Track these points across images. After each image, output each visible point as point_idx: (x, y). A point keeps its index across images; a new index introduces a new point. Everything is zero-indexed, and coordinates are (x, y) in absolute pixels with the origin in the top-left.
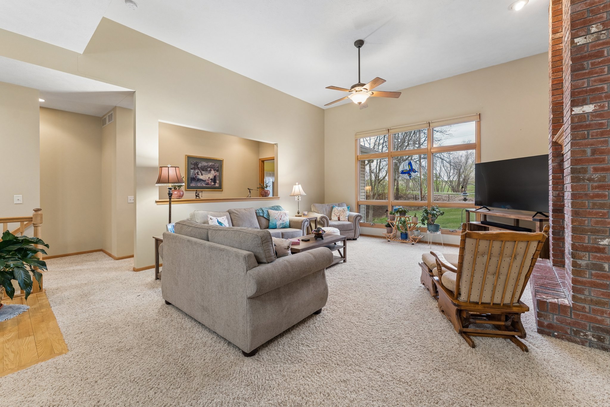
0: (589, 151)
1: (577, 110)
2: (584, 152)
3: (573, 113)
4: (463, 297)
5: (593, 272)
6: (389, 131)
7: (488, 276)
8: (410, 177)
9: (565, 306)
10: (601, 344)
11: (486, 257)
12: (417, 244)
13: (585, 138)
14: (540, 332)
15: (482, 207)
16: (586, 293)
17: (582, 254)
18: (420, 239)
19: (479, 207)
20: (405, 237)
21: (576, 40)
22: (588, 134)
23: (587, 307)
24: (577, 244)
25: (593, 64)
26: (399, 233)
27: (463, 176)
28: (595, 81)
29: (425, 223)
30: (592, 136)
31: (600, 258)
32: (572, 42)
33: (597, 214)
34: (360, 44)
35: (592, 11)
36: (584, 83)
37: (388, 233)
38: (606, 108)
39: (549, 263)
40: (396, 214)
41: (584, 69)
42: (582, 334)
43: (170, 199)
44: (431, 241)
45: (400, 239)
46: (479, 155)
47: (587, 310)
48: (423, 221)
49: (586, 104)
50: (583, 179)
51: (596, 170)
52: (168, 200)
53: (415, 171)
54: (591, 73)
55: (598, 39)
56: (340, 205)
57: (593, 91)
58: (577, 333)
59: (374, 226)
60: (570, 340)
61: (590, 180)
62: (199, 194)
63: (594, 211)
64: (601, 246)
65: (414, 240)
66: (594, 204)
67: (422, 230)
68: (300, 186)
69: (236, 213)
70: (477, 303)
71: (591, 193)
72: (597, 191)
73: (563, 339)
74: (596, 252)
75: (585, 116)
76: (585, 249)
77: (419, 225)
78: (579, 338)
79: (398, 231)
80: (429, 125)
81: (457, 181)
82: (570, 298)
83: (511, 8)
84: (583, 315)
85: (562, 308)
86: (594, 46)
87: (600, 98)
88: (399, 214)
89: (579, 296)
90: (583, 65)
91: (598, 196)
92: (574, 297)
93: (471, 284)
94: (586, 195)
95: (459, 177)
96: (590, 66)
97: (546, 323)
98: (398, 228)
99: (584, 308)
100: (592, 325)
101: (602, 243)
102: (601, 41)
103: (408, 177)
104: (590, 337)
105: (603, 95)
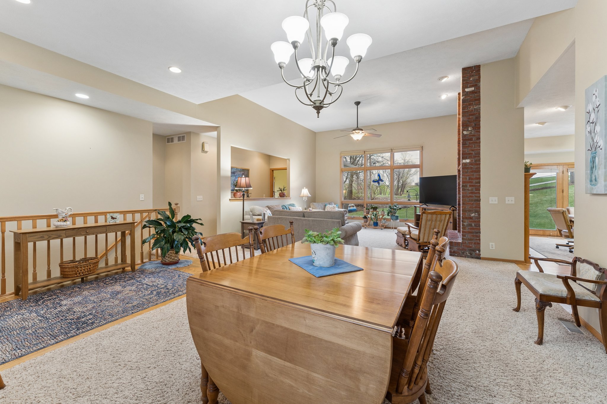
0: (468, 178)
1: (464, 161)
2: (466, 178)
3: (463, 162)
4: (421, 241)
5: (469, 227)
6: (365, 153)
7: (431, 230)
8: (379, 184)
9: (459, 243)
10: (471, 256)
11: (430, 222)
12: (385, 229)
13: (466, 173)
14: (451, 255)
15: (423, 204)
16: (467, 236)
17: (465, 220)
18: (386, 225)
19: (422, 204)
20: (376, 225)
21: (464, 132)
22: (468, 171)
23: (467, 241)
24: (464, 216)
25: (469, 143)
26: (372, 222)
27: (401, 181)
28: (470, 150)
29: (390, 215)
30: (469, 172)
31: (471, 222)
32: (463, 133)
33: (470, 204)
34: (358, 103)
35: (469, 121)
36: (466, 150)
37: (365, 222)
38: (473, 162)
39: (456, 232)
40: (370, 209)
41: (466, 144)
42: (465, 253)
43: (244, 198)
44: (394, 227)
45: (373, 226)
46: (421, 172)
47: (467, 243)
48: (388, 213)
49: (467, 159)
50: (466, 190)
51: (470, 186)
52: (242, 199)
53: (382, 181)
54: (469, 146)
55: (471, 133)
56: (330, 203)
57: (469, 154)
58: (463, 253)
59: (354, 218)
60: (461, 256)
61: (468, 190)
62: (249, 195)
63: (469, 202)
64: (471, 217)
65: (383, 226)
66: (469, 200)
67: (387, 219)
68: (307, 189)
69: (272, 208)
70: (426, 242)
71: (468, 195)
72: (470, 195)
73: (458, 257)
74: (470, 219)
75: (466, 164)
76: (466, 218)
77: (386, 217)
78: (464, 255)
79: (371, 221)
80: (392, 151)
81: (397, 186)
82: (461, 239)
83: (440, 97)
84: (466, 245)
85: (458, 244)
86: (470, 136)
87: (472, 157)
88: (372, 210)
89: (464, 238)
90: (466, 143)
91: (471, 196)
92: (462, 238)
93: (424, 234)
94: (467, 196)
95: (399, 182)
96: (468, 144)
97: (453, 251)
98: (371, 219)
99: (466, 242)
100: (468, 249)
101: (472, 215)
102: (472, 134)
103: (378, 185)
104: (468, 254)
105: (473, 156)
